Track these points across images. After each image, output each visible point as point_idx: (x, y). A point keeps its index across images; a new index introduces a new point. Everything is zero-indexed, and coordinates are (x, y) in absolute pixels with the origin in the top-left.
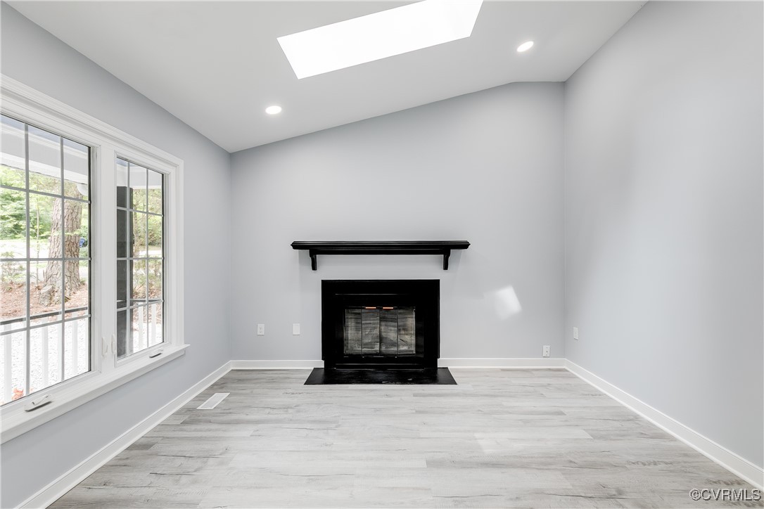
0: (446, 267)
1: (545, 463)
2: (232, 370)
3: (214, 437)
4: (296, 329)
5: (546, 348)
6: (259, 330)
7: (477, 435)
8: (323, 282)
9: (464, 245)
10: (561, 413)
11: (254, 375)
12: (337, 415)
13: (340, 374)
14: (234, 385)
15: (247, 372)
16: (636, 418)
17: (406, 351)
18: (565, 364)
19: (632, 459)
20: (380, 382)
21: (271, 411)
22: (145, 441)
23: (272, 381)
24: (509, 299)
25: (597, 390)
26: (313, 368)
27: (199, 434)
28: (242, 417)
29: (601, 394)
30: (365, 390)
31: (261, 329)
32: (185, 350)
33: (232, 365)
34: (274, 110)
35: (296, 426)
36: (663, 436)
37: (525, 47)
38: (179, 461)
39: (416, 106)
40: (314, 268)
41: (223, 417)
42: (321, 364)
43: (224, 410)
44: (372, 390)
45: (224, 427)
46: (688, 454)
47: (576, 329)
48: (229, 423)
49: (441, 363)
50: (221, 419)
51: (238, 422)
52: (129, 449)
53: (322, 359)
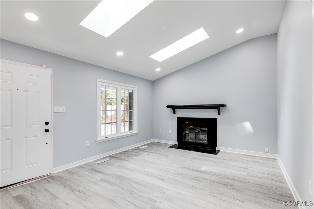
0: (219, 114)
2: (153, 142)
3: (139, 153)
4: (170, 132)
5: (266, 149)
6: (160, 131)
7: (204, 166)
8: (178, 118)
9: (224, 106)
11: (157, 144)
14: (151, 145)
17: (205, 143)
18: (276, 157)
20: (190, 150)
21: (155, 151)
22: (126, 151)
26: (174, 144)
27: (137, 152)
28: (148, 151)
29: (279, 168)
32: (138, 133)
33: (153, 140)
34: (158, 70)
37: (240, 31)
38: (130, 155)
39: (209, 56)
40: (174, 113)
41: (144, 150)
42: (177, 143)
43: (145, 149)
47: (278, 141)
50: (143, 150)
51: (146, 151)
52: (123, 151)
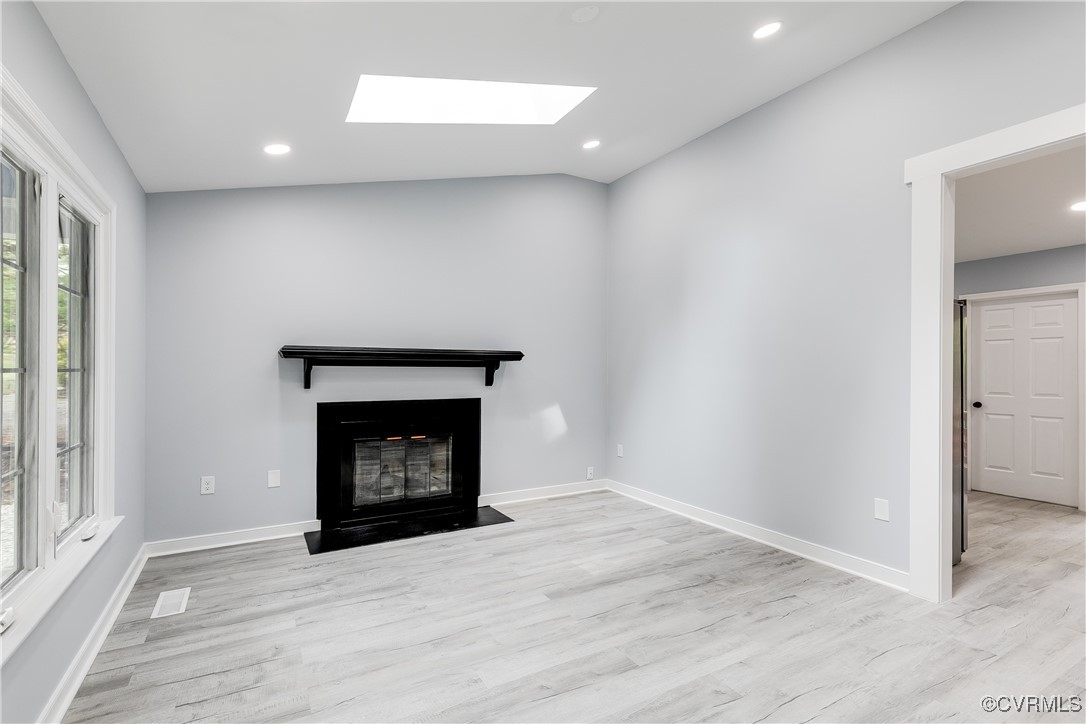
0: (490, 382)
1: (648, 570)
2: (149, 559)
3: (235, 642)
4: (274, 479)
5: (590, 470)
6: (204, 486)
7: (575, 562)
8: (320, 406)
9: (517, 356)
10: (632, 529)
12: (400, 577)
13: (351, 534)
14: (183, 577)
15: (190, 556)
16: (689, 522)
17: (438, 492)
18: (607, 484)
19: (706, 552)
20: (421, 534)
21: (294, 593)
22: (101, 678)
23: (247, 560)
24: (554, 420)
25: (648, 505)
26: (302, 534)
28: (254, 609)
29: (652, 508)
30: (407, 546)
31: (208, 484)
33: (148, 550)
34: (277, 150)
35: (354, 600)
36: (715, 531)
37: (591, 145)
40: (307, 385)
42: (316, 526)
43: (209, 608)
44: (419, 544)
45: (239, 626)
46: (738, 540)
47: (620, 446)
48: (241, 620)
49: (482, 501)
51: (254, 617)
53: (318, 518)
